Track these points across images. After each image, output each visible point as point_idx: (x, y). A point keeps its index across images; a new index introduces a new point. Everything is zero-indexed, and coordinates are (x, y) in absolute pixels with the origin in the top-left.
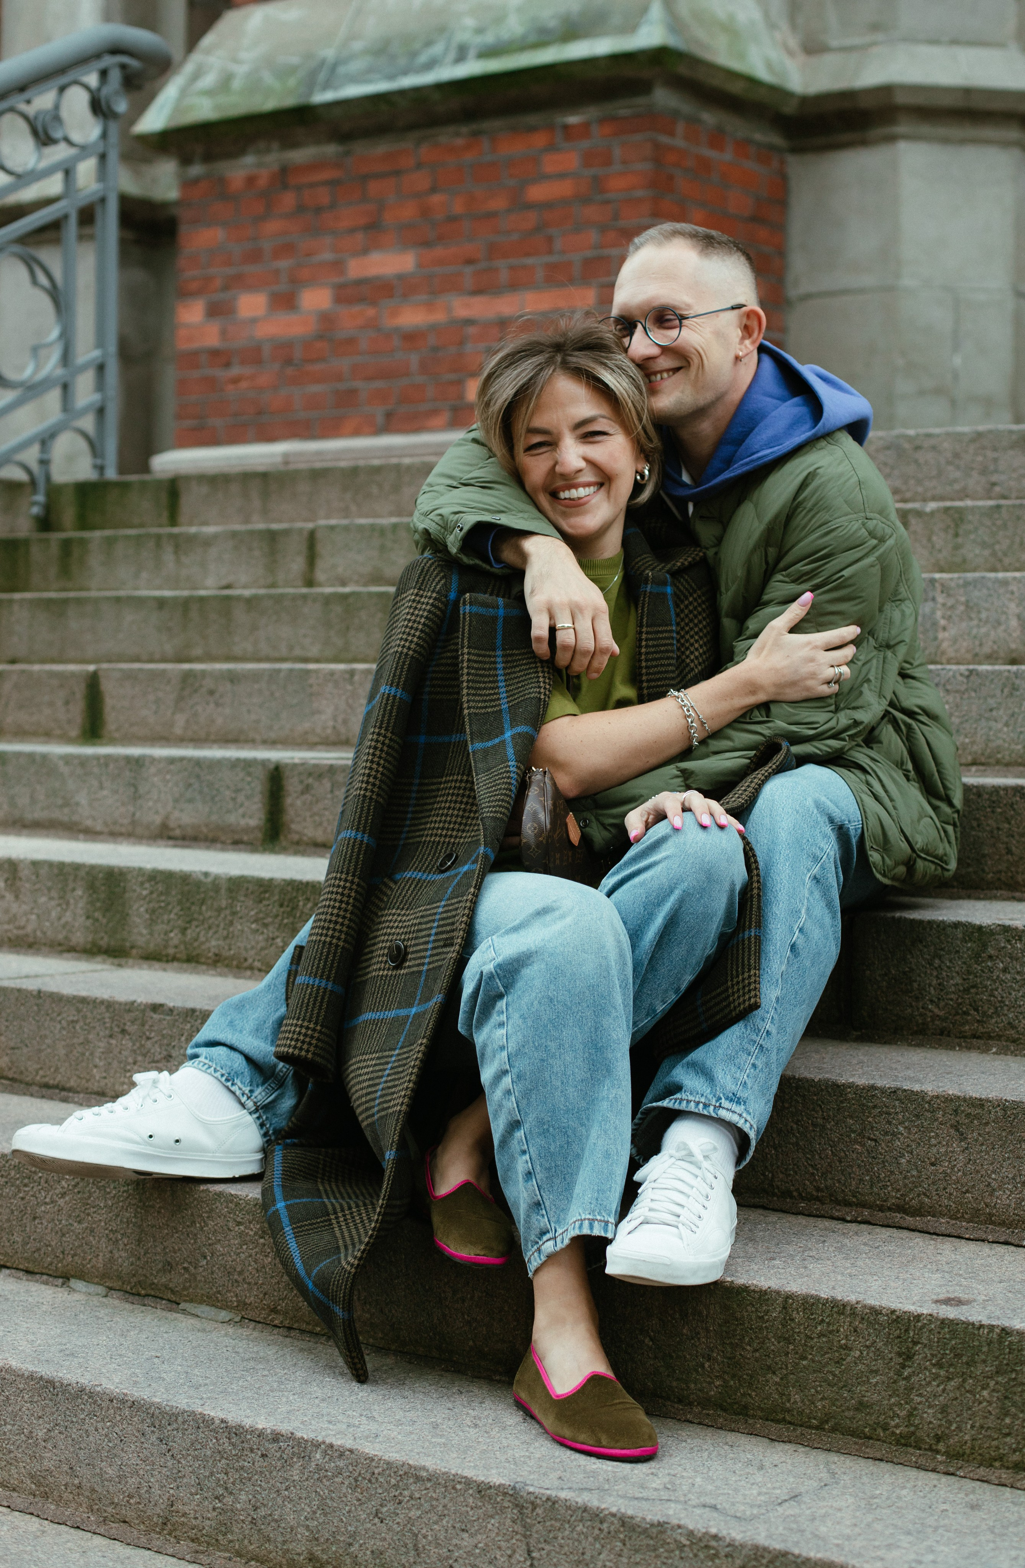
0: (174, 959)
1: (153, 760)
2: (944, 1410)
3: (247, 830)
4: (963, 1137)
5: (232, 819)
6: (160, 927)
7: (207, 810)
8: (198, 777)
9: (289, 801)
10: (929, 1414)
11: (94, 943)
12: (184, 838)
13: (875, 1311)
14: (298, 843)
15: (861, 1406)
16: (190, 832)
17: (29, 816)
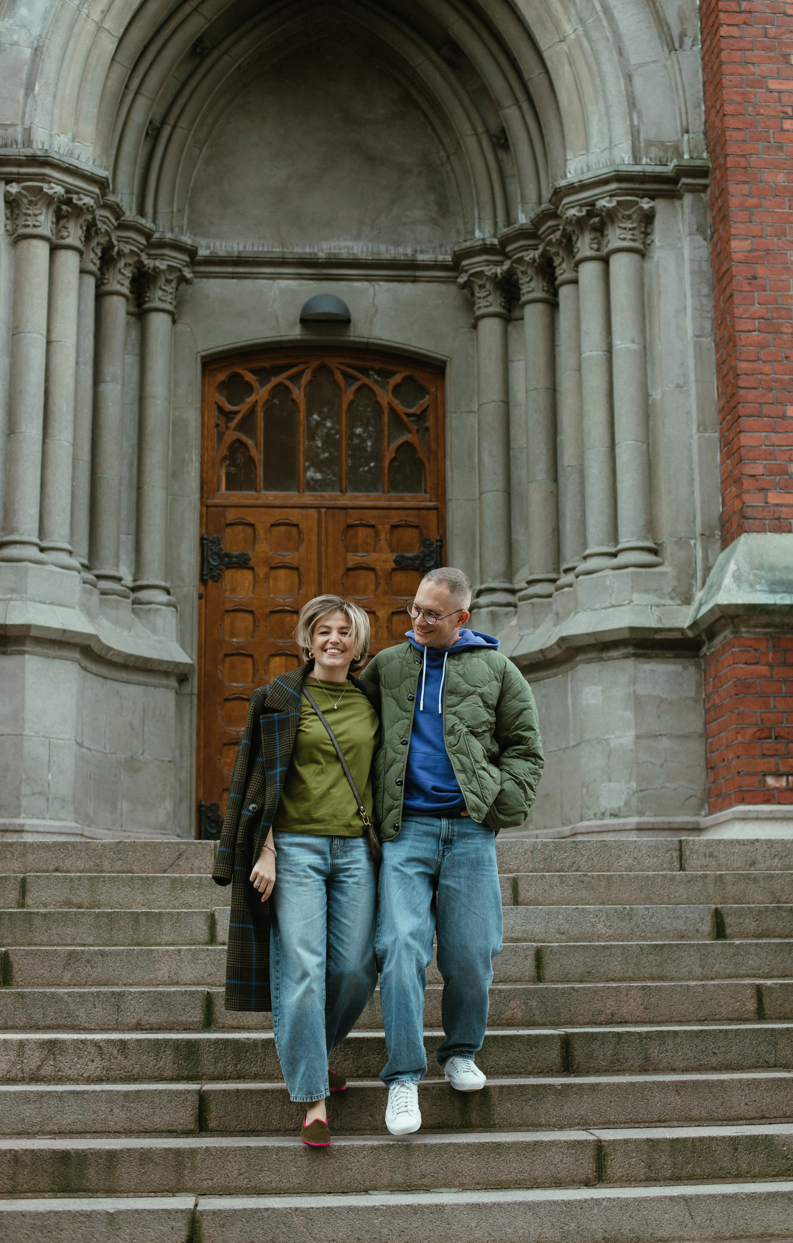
0: (230, 1078)
1: (130, 993)
2: (749, 1164)
3: (192, 1023)
4: (679, 1094)
5: (183, 1018)
6: (220, 1064)
7: (166, 1015)
8: (161, 1000)
9: (216, 1008)
10: (744, 1166)
11: (178, 1075)
12: (151, 1029)
13: (724, 1137)
14: (222, 1028)
15: (721, 1168)
16: (155, 1026)
17: (41, 1023)
